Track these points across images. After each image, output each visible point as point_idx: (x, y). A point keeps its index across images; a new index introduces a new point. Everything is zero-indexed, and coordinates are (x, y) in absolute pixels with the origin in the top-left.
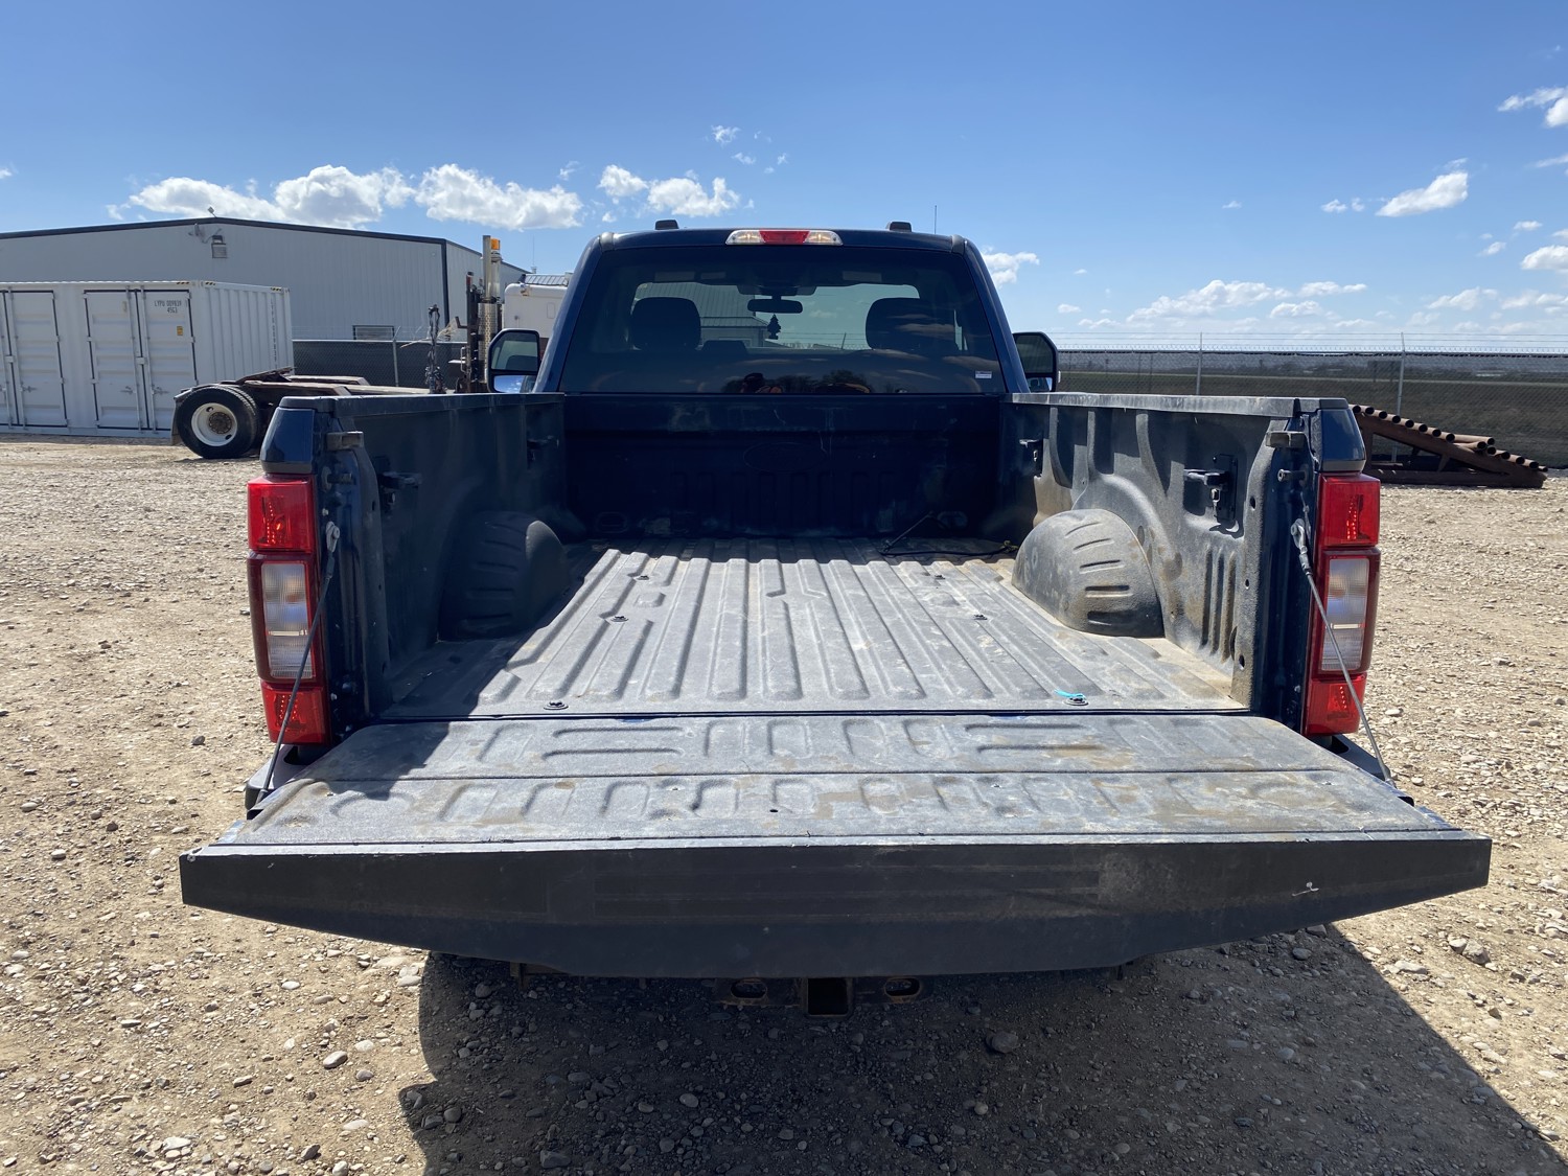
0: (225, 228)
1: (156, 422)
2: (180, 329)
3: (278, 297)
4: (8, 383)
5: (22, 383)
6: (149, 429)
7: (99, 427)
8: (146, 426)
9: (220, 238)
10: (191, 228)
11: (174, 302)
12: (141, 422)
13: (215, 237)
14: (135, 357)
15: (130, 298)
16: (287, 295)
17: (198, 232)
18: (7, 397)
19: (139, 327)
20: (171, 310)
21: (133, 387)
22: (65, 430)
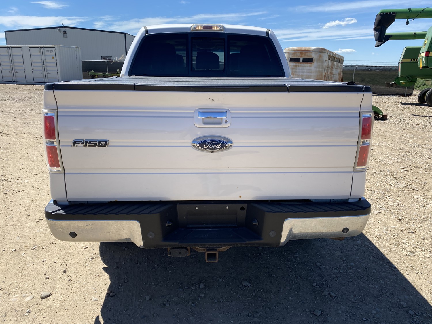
0: (67, 29)
2: (53, 57)
3: (77, 49)
4: (11, 71)
5: (15, 71)
6: (46, 83)
7: (34, 82)
10: (57, 29)
12: (44, 81)
13: (64, 32)
14: (42, 64)
15: (40, 49)
16: (80, 49)
17: (59, 30)
18: (11, 74)
19: (43, 57)
20: (51, 52)
21: (42, 72)
22: (26, 83)
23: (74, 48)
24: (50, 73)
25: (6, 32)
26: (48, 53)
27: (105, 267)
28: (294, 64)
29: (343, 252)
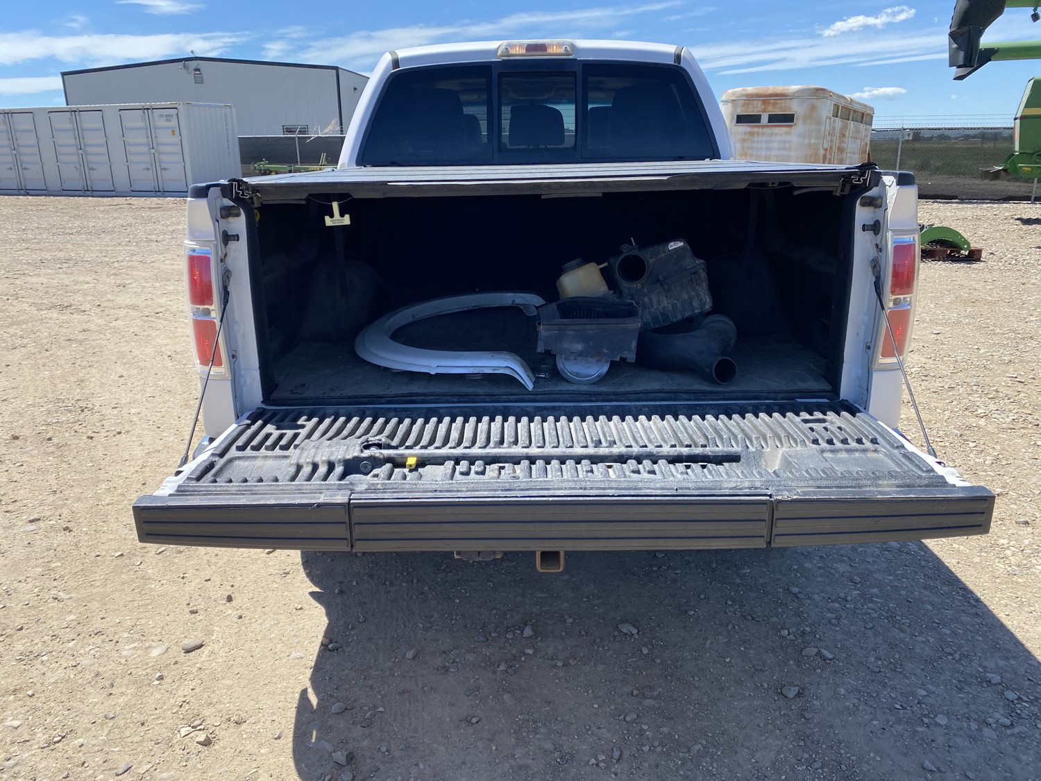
0: (202, 64)
1: (163, 188)
2: (173, 131)
3: (228, 109)
4: (80, 166)
5: (88, 166)
6: (159, 191)
7: (132, 191)
8: (157, 190)
9: (199, 70)
10: (180, 65)
11: (169, 115)
12: (155, 187)
13: (196, 70)
14: (150, 149)
15: (144, 113)
16: (234, 109)
17: (185, 66)
18: (81, 174)
19: (150, 130)
20: (168, 118)
21: (149, 167)
22: (113, 193)
23: (221, 107)
24: (167, 169)
25: (64, 74)
26: (161, 122)
27: (315, 591)
28: (748, 129)
29: (854, 565)
